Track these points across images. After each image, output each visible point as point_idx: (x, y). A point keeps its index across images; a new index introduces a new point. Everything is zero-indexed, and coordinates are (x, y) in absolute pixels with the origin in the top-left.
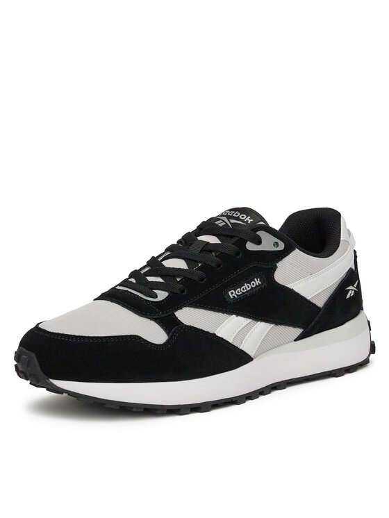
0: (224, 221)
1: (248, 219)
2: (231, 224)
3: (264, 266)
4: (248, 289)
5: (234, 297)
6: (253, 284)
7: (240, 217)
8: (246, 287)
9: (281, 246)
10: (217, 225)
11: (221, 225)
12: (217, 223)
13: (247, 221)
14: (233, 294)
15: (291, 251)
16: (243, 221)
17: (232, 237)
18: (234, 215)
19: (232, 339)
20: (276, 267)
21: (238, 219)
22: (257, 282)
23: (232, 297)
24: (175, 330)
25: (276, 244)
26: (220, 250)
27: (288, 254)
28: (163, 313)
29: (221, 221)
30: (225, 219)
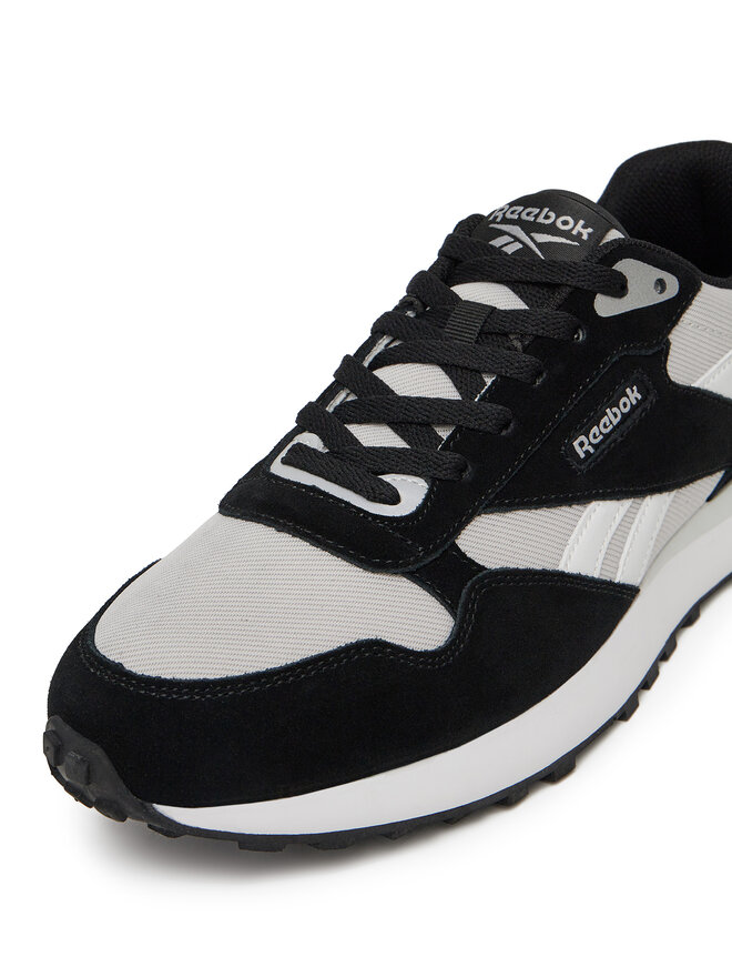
0: (517, 239)
1: (579, 227)
2: (539, 245)
3: (643, 352)
4: (615, 422)
5: (587, 452)
6: (625, 405)
7: (559, 224)
8: (611, 418)
9: (673, 287)
10: (498, 251)
11: (510, 250)
12: (497, 243)
13: (580, 234)
14: (582, 446)
15: (694, 295)
16: (567, 234)
17: (553, 287)
18: (541, 220)
19: (599, 565)
20: (668, 344)
21: (551, 229)
22: (633, 395)
23: (582, 456)
24: (469, 594)
25: (661, 284)
26: (531, 329)
27: (689, 302)
28: (427, 553)
29: (505, 239)
30: (517, 231)
